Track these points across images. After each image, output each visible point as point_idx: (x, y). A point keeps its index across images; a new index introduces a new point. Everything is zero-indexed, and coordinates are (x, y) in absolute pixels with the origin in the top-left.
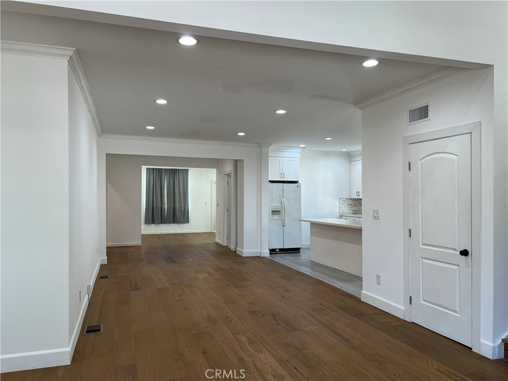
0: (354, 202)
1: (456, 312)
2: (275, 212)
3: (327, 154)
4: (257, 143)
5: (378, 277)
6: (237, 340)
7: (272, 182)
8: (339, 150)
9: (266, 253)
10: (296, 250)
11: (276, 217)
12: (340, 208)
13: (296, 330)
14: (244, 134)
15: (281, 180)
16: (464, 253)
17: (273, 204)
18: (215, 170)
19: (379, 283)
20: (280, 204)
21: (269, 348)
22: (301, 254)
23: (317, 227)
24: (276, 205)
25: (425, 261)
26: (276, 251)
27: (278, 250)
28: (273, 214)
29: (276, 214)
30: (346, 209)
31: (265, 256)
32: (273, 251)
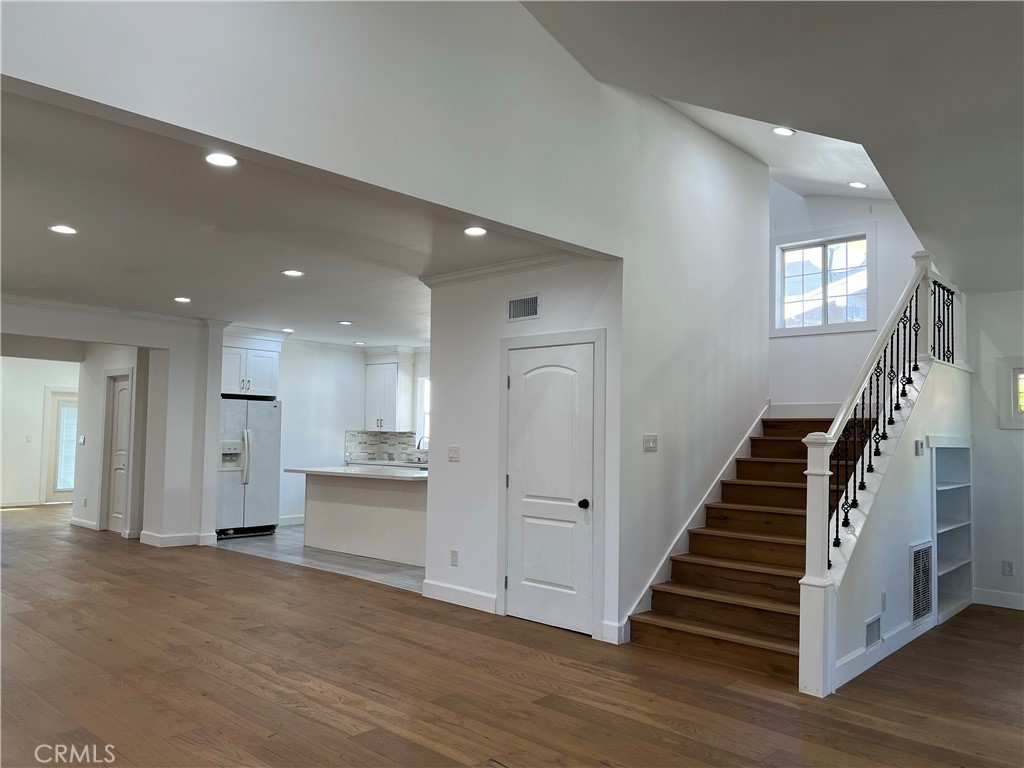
0: (371, 438)
1: (571, 588)
2: (229, 457)
3: (325, 348)
4: (199, 319)
5: (454, 554)
6: (251, 670)
7: (225, 396)
8: (351, 344)
9: (210, 538)
10: (267, 530)
11: (230, 466)
12: (346, 448)
13: (343, 645)
14: (188, 300)
15: (243, 393)
16: (584, 504)
17: (227, 441)
18: (77, 365)
19: (454, 564)
20: (240, 441)
21: (316, 673)
22: (277, 537)
23: (319, 482)
24: (231, 442)
25: (528, 520)
26: (227, 534)
27: (232, 532)
28: (224, 461)
29: (229, 461)
30: (356, 451)
31: (207, 544)
32: (222, 534)
